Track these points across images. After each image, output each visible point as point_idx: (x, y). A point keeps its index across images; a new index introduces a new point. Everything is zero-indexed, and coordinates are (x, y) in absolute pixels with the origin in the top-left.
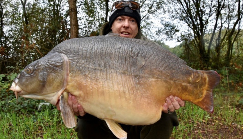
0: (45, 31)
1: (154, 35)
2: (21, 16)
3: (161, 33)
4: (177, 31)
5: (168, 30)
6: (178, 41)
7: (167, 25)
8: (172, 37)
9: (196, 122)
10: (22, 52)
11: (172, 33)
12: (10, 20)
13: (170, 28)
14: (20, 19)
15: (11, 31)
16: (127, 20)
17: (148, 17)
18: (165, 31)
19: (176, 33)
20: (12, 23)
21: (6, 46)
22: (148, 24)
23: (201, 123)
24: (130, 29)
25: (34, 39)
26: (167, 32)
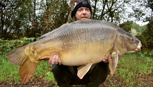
0: (58, 14)
1: (127, 17)
2: (45, 4)
3: (132, 16)
4: (144, 15)
5: (137, 14)
6: (144, 22)
7: (136, 11)
8: (139, 19)
9: (142, 74)
10: (45, 26)
11: (140, 16)
12: (39, 7)
13: (138, 13)
14: (44, 6)
15: (40, 13)
16: (84, 10)
17: (124, 5)
18: (135, 15)
19: (143, 16)
20: (40, 9)
21: (36, 22)
22: (123, 10)
23: (145, 74)
24: (86, 15)
25: (52, 18)
26: (136, 15)
